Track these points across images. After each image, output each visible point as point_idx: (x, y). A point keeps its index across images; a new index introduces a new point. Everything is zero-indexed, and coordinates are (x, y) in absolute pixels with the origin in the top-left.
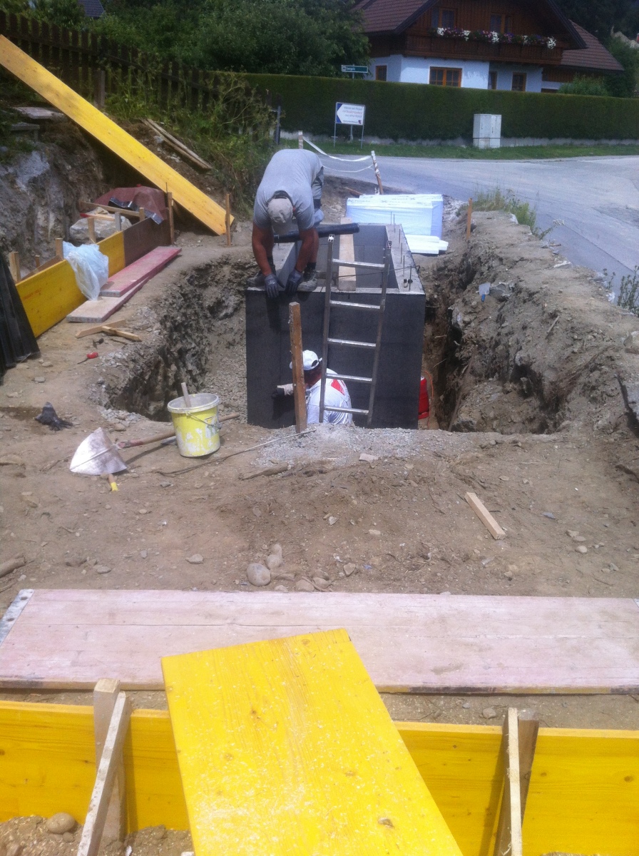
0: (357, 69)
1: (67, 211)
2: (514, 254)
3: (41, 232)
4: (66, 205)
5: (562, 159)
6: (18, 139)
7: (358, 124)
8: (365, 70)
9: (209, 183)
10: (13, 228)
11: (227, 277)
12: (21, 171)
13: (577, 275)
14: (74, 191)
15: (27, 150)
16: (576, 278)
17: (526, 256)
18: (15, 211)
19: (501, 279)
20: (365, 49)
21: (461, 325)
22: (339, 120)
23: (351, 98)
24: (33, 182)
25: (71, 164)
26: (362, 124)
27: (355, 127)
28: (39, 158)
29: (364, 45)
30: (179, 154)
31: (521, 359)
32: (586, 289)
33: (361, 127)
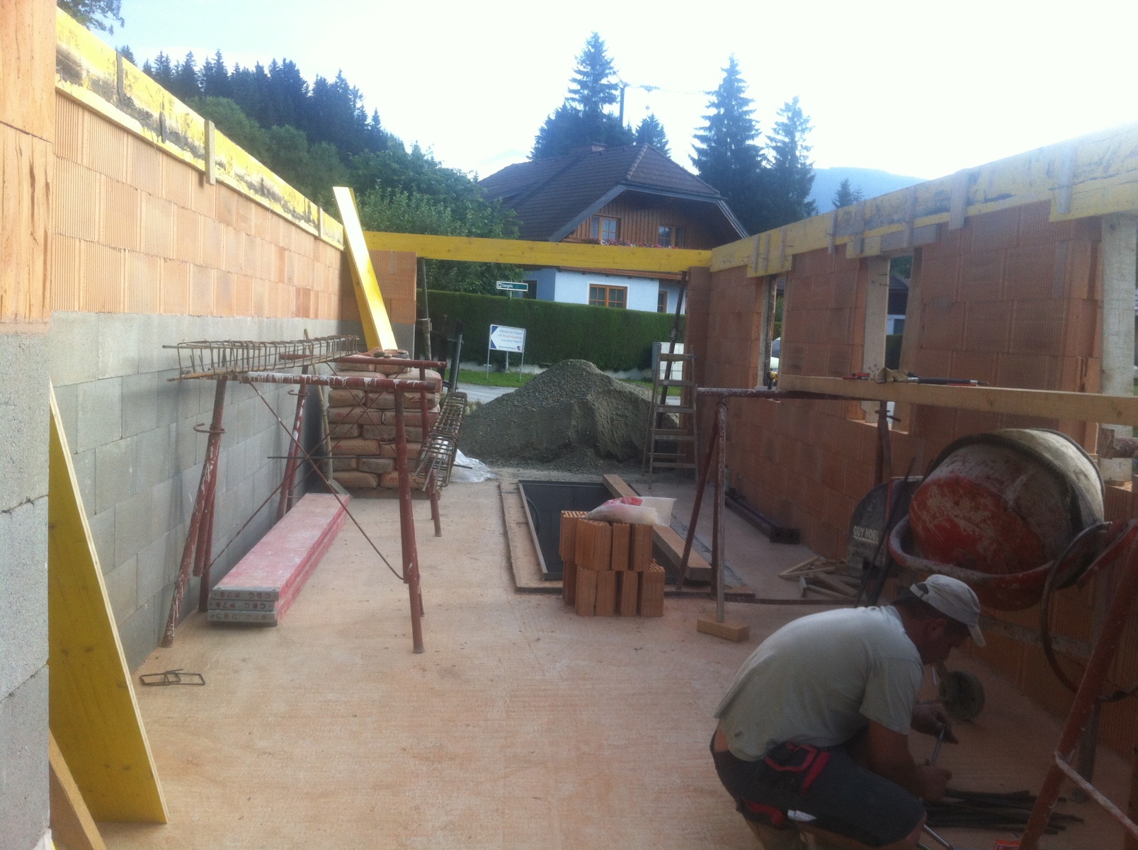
0: (515, 286)
7: (516, 350)
8: (524, 287)
22: (493, 345)
26: (521, 351)
27: (512, 354)
33: (521, 354)
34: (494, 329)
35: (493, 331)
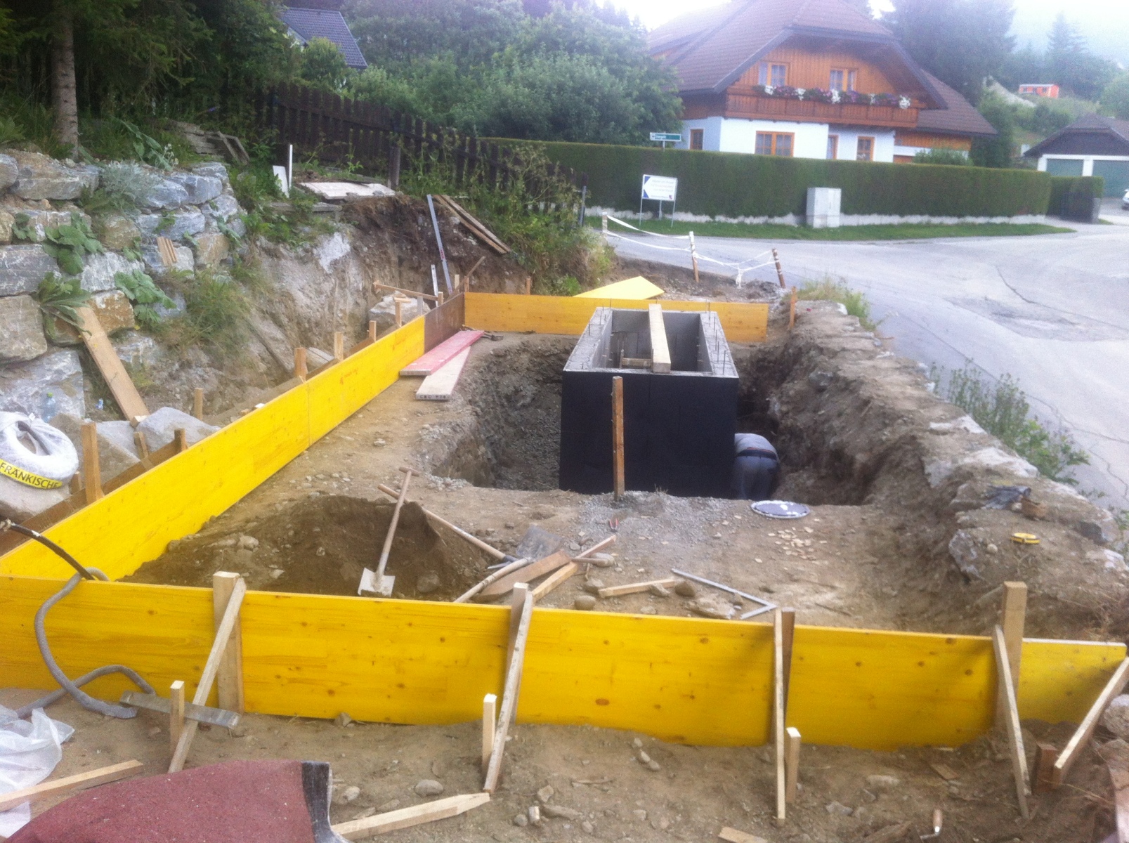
0: (668, 137)
1: (364, 294)
2: (834, 344)
3: (340, 315)
4: (364, 288)
5: (915, 241)
6: (321, 219)
7: (668, 199)
8: (677, 138)
9: (507, 267)
10: (318, 310)
11: (526, 365)
12: (324, 253)
13: (898, 366)
14: (371, 273)
15: (329, 231)
16: (897, 369)
17: (848, 346)
18: (319, 293)
19: (820, 369)
20: (677, 113)
21: (778, 415)
22: (646, 195)
23: (661, 169)
24: (335, 263)
25: (367, 246)
26: (673, 199)
27: (665, 203)
28: (340, 239)
29: (676, 109)
30: (475, 237)
31: (835, 444)
32: (905, 378)
33: (673, 202)
34: (647, 179)
35: (646, 181)
